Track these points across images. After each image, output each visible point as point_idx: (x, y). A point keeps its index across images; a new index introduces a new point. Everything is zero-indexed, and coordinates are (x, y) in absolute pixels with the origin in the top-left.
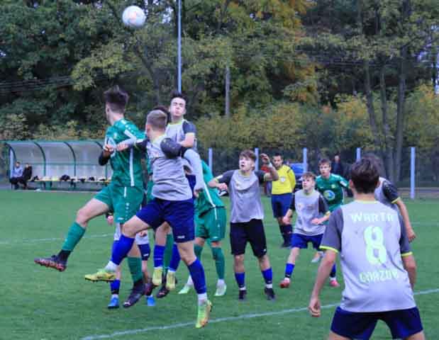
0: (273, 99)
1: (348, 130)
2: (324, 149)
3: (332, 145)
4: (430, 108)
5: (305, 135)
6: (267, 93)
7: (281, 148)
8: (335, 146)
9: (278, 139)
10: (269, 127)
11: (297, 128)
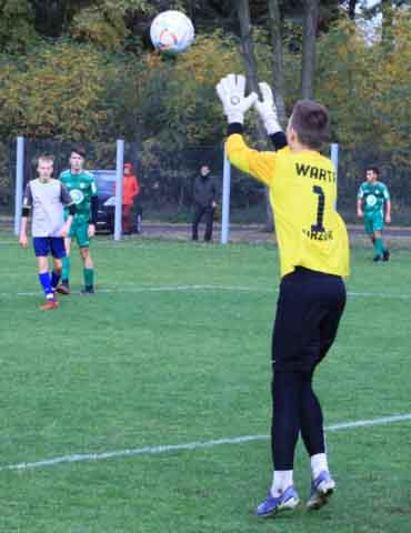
0: (35, 34)
1: (199, 104)
2: (149, 143)
3: (165, 133)
4: (359, 64)
5: (110, 111)
6: (22, 21)
7: (61, 137)
8: (171, 137)
9: (53, 119)
10: (33, 92)
11: (93, 96)
